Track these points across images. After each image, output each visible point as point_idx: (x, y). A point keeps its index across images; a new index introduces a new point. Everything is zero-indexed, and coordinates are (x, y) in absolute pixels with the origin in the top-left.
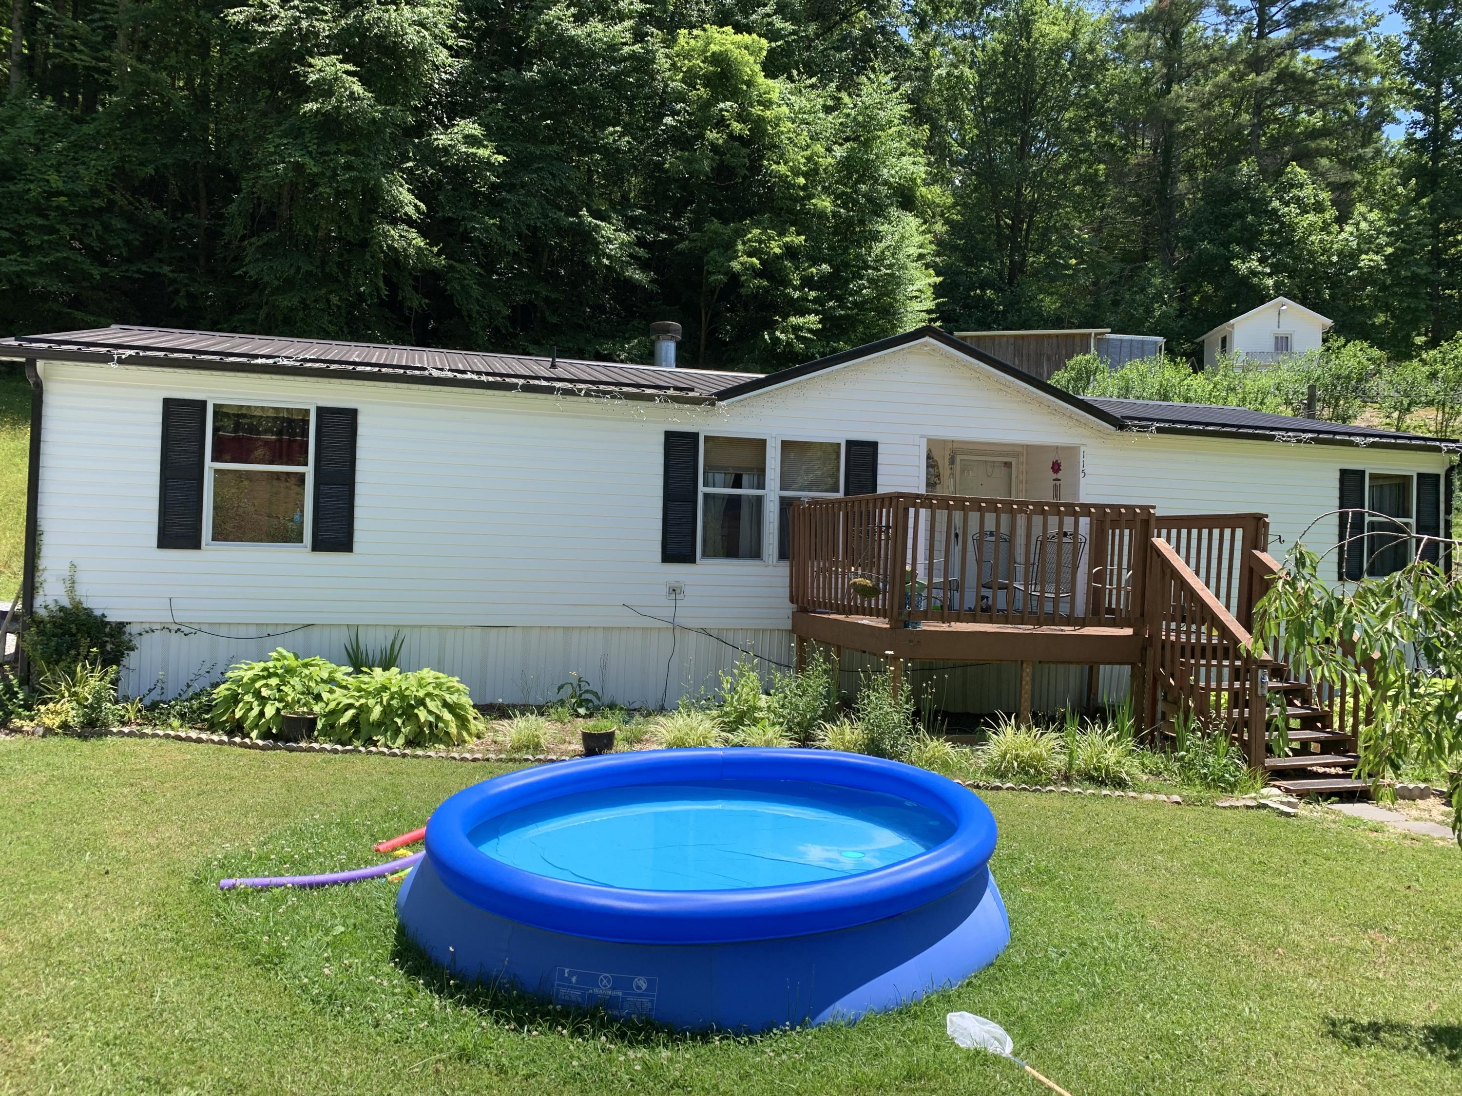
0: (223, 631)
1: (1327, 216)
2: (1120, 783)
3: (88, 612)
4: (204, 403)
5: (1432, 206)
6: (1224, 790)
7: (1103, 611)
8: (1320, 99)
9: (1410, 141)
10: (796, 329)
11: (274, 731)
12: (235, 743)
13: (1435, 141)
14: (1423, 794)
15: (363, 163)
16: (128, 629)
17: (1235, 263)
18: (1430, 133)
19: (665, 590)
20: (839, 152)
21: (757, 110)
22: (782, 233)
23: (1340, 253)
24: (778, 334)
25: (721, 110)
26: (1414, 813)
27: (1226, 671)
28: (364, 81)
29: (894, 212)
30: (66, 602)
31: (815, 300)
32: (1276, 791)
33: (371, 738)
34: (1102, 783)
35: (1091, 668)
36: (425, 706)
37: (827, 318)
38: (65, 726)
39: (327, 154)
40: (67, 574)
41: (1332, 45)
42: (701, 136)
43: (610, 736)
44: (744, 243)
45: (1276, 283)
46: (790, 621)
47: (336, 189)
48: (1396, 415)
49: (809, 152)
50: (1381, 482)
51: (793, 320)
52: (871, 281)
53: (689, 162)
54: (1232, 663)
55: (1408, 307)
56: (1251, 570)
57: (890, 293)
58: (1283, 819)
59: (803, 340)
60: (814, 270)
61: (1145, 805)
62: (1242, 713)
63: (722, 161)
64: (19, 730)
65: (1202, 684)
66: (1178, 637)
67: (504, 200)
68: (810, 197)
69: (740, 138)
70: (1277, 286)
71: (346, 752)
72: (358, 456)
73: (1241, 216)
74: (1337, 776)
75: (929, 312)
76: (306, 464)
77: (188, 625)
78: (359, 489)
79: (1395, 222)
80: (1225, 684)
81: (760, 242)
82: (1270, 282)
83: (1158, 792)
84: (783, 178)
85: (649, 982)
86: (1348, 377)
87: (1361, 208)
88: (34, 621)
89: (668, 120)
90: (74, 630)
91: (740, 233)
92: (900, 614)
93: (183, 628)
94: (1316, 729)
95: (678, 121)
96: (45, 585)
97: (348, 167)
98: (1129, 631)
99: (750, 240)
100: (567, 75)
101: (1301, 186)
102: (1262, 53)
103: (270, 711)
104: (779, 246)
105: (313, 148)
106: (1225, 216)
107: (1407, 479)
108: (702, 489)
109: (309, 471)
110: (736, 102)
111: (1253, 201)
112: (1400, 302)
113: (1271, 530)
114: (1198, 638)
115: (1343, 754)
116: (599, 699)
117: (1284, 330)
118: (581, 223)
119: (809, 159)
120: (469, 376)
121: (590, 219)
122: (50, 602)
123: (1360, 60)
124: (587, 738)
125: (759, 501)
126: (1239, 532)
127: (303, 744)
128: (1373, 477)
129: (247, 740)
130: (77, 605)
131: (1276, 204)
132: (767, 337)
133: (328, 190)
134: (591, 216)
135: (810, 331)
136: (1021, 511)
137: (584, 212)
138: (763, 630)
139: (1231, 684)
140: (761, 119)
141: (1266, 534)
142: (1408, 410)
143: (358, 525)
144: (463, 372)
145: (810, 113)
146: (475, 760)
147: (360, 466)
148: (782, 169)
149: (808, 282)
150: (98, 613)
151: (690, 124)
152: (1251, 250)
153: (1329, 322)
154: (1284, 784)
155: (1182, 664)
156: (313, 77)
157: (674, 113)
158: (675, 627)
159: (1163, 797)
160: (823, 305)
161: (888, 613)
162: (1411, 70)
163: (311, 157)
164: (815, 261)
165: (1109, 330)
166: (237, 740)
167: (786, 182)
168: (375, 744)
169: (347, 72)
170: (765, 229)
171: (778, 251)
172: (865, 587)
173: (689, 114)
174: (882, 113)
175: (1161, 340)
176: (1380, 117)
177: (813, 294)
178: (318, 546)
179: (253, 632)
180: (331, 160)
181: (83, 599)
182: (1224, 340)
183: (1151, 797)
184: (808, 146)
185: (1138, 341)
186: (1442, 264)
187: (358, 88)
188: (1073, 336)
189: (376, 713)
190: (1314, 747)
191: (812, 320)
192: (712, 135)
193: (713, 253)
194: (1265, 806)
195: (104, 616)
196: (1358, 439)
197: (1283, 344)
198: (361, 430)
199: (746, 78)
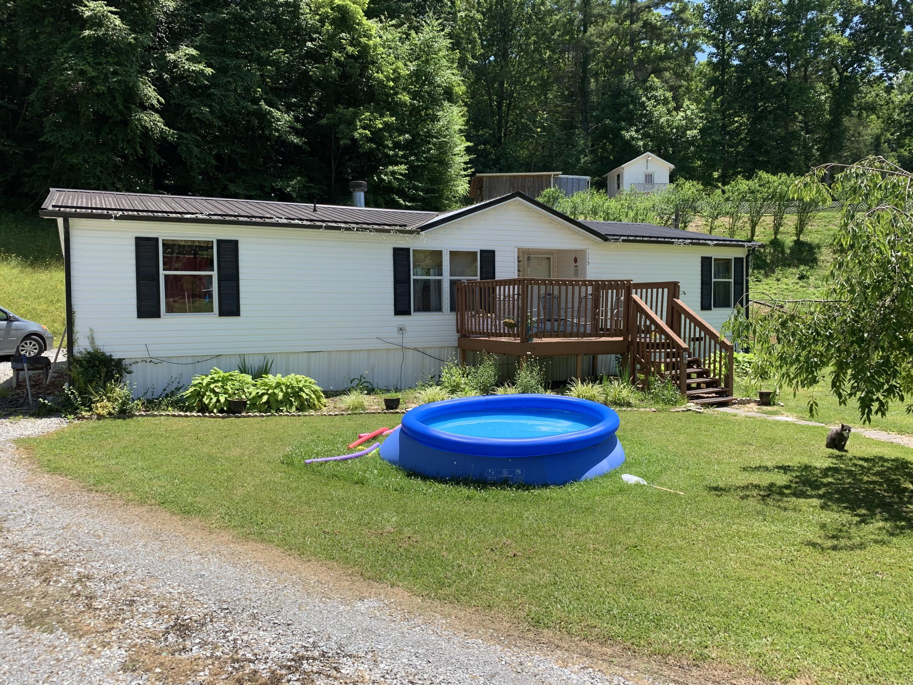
0: (174, 360)
1: (670, 106)
2: (629, 404)
3: (103, 354)
4: (157, 239)
5: (722, 102)
6: (672, 405)
7: (598, 330)
8: (664, 38)
9: (709, 63)
10: (393, 173)
11: (225, 409)
12: (206, 416)
13: (723, 65)
14: (749, 402)
15: (124, 71)
16: (124, 361)
17: (623, 133)
18: (720, 60)
19: (396, 329)
20: (412, 67)
21: (363, 40)
22: (382, 116)
23: (677, 128)
24: (383, 176)
25: (341, 38)
26: (746, 409)
27: (663, 354)
28: (122, 18)
29: (446, 103)
30: (90, 349)
31: (403, 156)
32: (693, 404)
33: (279, 409)
34: (621, 405)
35: (594, 357)
36: (304, 392)
37: (412, 167)
38: (110, 414)
39: (100, 64)
40: (89, 334)
41: (670, 7)
42: (330, 55)
43: (398, 400)
44: (360, 121)
45: (644, 144)
46: (457, 342)
47: (109, 87)
48: (710, 220)
49: (394, 66)
50: (718, 262)
51: (390, 168)
52: (434, 145)
53: (325, 71)
54: (666, 350)
55: (711, 158)
56: (673, 307)
57: (445, 153)
58: (698, 414)
59: (395, 179)
60: (401, 138)
61: (641, 413)
62: (676, 372)
63: (344, 71)
64: (83, 418)
65: (658, 360)
66: (640, 340)
67: (213, 94)
68: (396, 93)
69: (352, 56)
70: (645, 146)
71: (268, 416)
72: (240, 265)
73: (626, 105)
74: (713, 397)
75: (465, 163)
76: (213, 271)
77: (156, 358)
78: (241, 283)
79: (703, 111)
80: (663, 360)
81: (370, 120)
82: (641, 143)
83: (646, 407)
84: (380, 82)
85: (522, 471)
86: (687, 200)
87: (687, 102)
88: (75, 360)
89: (309, 44)
90: (97, 364)
91: (356, 115)
92: (526, 335)
93: (153, 360)
94: (704, 377)
95: (315, 45)
96: (78, 341)
97: (115, 73)
98: (621, 339)
99: (363, 119)
100: (247, 15)
101: (656, 89)
102: (634, 10)
103: (222, 399)
104: (381, 123)
105: (90, 60)
106: (618, 105)
107: (729, 260)
108: (412, 277)
109: (214, 274)
110: (350, 34)
111: (632, 97)
112: (707, 155)
113: (681, 289)
114: (650, 340)
115: (716, 387)
116: (372, 385)
117: (650, 170)
118: (261, 108)
119: (395, 71)
120: (296, 222)
121: (266, 107)
122: (82, 349)
123: (684, 16)
124: (387, 401)
125: (439, 282)
126: (666, 290)
127: (244, 414)
128: (715, 260)
129: (212, 414)
130: (96, 351)
131: (644, 99)
132: (375, 178)
133: (103, 88)
134: (267, 105)
135: (401, 174)
136: (576, 285)
137: (262, 103)
138: (444, 347)
139: (665, 360)
140: (367, 46)
141: (679, 291)
142: (717, 218)
143: (242, 302)
144: (294, 219)
145: (393, 41)
146: (336, 415)
147: (241, 270)
148: (381, 76)
149: (397, 145)
150: (108, 354)
151: (321, 47)
152: (631, 125)
153: (673, 166)
154: (695, 401)
155: (648, 352)
156: (87, 14)
157: (312, 40)
158: (404, 348)
159: (648, 409)
160: (407, 159)
161: (521, 335)
162: (710, 24)
163: (90, 66)
164: (401, 132)
165: (561, 173)
166: (207, 414)
167: (383, 84)
168: (282, 411)
169: (110, 12)
170: (372, 113)
171: (380, 126)
172: (511, 323)
173: (322, 41)
174: (436, 45)
175: (588, 178)
176: (694, 48)
177: (401, 153)
178: (223, 313)
179: (190, 360)
180: (104, 68)
181: (100, 347)
182: (618, 176)
183: (643, 410)
184: (393, 63)
185: (576, 179)
186: (728, 133)
187: (118, 22)
188: (542, 176)
189: (281, 396)
190: (703, 385)
191: (402, 168)
192: (336, 54)
193: (342, 126)
194: (690, 410)
195: (111, 355)
196: (709, 242)
197: (649, 178)
198: (241, 252)
199: (357, 21)
